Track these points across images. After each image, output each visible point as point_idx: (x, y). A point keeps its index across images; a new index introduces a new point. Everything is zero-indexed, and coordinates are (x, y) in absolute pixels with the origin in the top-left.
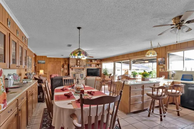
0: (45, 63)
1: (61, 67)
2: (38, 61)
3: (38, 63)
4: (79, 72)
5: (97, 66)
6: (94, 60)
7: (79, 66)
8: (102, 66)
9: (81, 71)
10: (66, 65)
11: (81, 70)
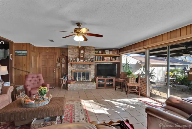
0: (26, 55)
1: (57, 62)
2: (16, 52)
3: (16, 55)
4: (83, 69)
5: (114, 59)
6: (108, 51)
7: (82, 60)
8: (120, 60)
9: (86, 68)
10: (63, 59)
11: (86, 66)
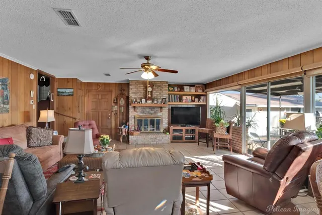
0: (73, 95)
1: (113, 104)
2: (59, 90)
3: (58, 95)
4: (151, 114)
6: (188, 87)
7: (149, 102)
8: (207, 100)
9: (155, 113)
10: (122, 99)
11: (155, 110)
